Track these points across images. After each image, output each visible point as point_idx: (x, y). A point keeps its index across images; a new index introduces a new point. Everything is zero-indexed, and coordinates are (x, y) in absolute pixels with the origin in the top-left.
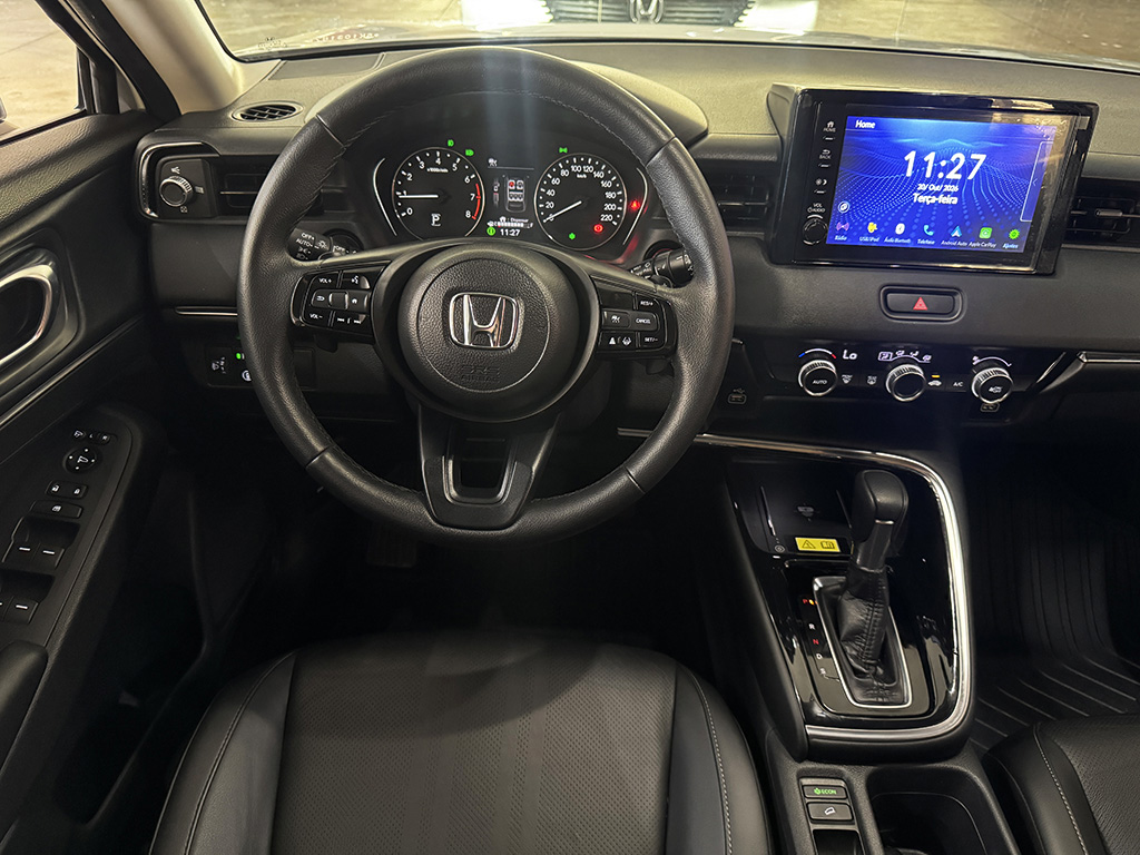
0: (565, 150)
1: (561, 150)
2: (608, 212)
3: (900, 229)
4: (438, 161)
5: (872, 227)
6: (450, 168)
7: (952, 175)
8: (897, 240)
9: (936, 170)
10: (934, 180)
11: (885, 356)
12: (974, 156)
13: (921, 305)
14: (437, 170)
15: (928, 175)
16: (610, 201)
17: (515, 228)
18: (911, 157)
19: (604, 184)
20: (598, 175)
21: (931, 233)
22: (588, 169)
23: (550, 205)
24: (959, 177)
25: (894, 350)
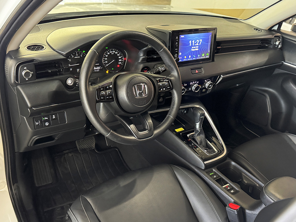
0: (107, 48)
1: (106, 48)
2: (120, 62)
3: (190, 57)
4: (77, 55)
5: (185, 57)
6: (80, 56)
7: (197, 44)
8: (190, 59)
9: (195, 44)
10: (194, 46)
11: (191, 83)
12: (200, 40)
13: (197, 72)
14: (77, 57)
15: (193, 45)
16: (120, 59)
17: (98, 69)
18: (190, 42)
19: (118, 55)
20: (116, 53)
21: (195, 57)
22: (114, 52)
23: (106, 62)
24: (198, 44)
25: (192, 82)
